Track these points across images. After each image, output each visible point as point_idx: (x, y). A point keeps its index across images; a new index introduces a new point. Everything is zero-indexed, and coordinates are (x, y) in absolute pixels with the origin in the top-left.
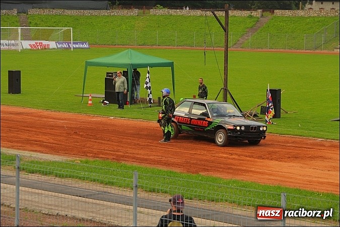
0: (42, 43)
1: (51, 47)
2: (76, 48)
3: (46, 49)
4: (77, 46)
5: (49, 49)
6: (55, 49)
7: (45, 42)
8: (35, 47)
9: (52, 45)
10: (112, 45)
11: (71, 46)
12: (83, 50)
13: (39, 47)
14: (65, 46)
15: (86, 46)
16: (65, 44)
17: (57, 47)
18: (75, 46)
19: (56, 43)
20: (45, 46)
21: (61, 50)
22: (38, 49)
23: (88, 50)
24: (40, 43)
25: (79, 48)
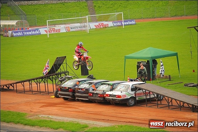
0: (103, 24)
1: (109, 26)
2: (127, 25)
3: (106, 27)
4: (127, 23)
5: (108, 27)
6: (112, 27)
7: (105, 23)
8: (99, 27)
9: (110, 24)
11: (123, 23)
12: (131, 26)
13: (101, 26)
14: (119, 24)
15: (133, 23)
16: (119, 23)
17: (114, 25)
18: (125, 23)
19: (113, 22)
20: (105, 25)
21: (116, 28)
22: (101, 28)
23: (135, 26)
24: (101, 24)
25: (129, 25)
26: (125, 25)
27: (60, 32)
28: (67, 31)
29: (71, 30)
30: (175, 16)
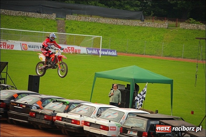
0: (73, 48)
1: (81, 52)
2: (105, 55)
3: (77, 53)
4: (106, 53)
5: (80, 54)
6: (85, 54)
7: (76, 48)
8: (67, 51)
9: (83, 50)
10: (140, 54)
11: (100, 52)
12: (111, 57)
13: (71, 51)
14: (95, 52)
15: (114, 54)
16: (95, 50)
17: (87, 52)
18: (103, 53)
19: (87, 49)
20: (76, 51)
21: (90, 56)
22: (70, 53)
23: (116, 57)
24: (72, 48)
25: (107, 55)
26: (102, 55)
27: (14, 49)
28: (23, 49)
29: (29, 49)
30: (169, 56)
